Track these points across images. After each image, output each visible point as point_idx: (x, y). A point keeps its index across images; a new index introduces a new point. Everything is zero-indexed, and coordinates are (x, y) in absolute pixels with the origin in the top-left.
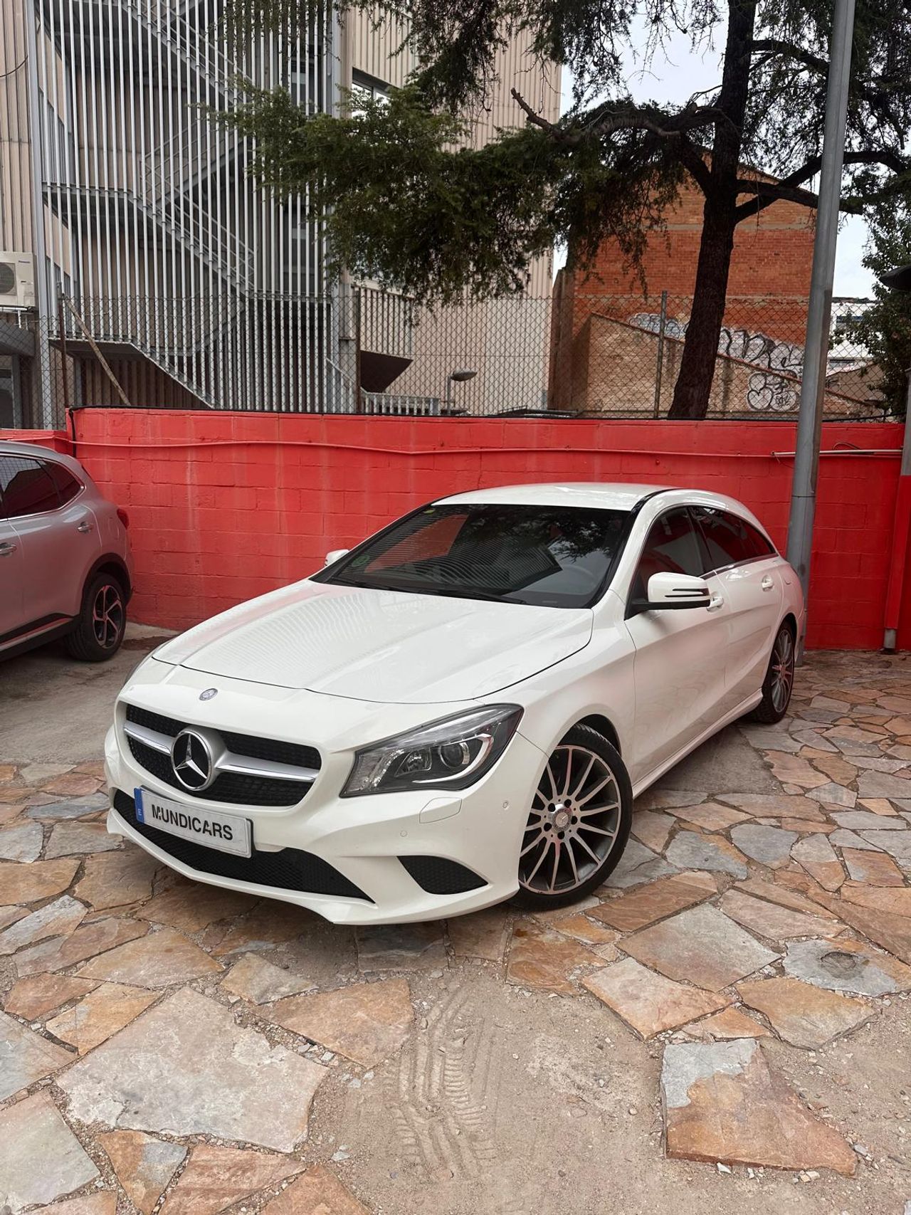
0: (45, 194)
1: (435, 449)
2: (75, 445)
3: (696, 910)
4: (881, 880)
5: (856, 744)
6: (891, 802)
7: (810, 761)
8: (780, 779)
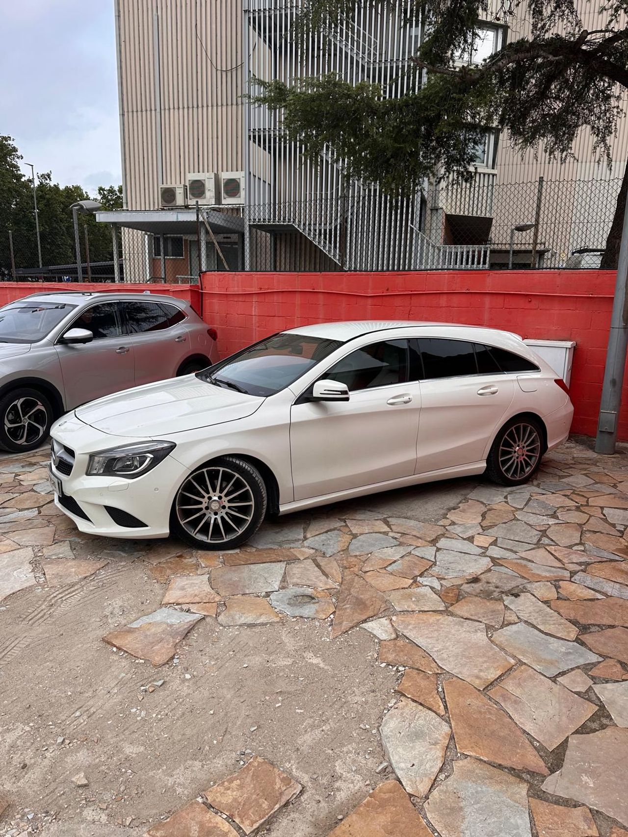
0: (250, 137)
1: (383, 293)
2: (202, 293)
3: (272, 564)
4: (402, 573)
5: (544, 505)
6: (496, 540)
7: (489, 510)
8: (447, 516)
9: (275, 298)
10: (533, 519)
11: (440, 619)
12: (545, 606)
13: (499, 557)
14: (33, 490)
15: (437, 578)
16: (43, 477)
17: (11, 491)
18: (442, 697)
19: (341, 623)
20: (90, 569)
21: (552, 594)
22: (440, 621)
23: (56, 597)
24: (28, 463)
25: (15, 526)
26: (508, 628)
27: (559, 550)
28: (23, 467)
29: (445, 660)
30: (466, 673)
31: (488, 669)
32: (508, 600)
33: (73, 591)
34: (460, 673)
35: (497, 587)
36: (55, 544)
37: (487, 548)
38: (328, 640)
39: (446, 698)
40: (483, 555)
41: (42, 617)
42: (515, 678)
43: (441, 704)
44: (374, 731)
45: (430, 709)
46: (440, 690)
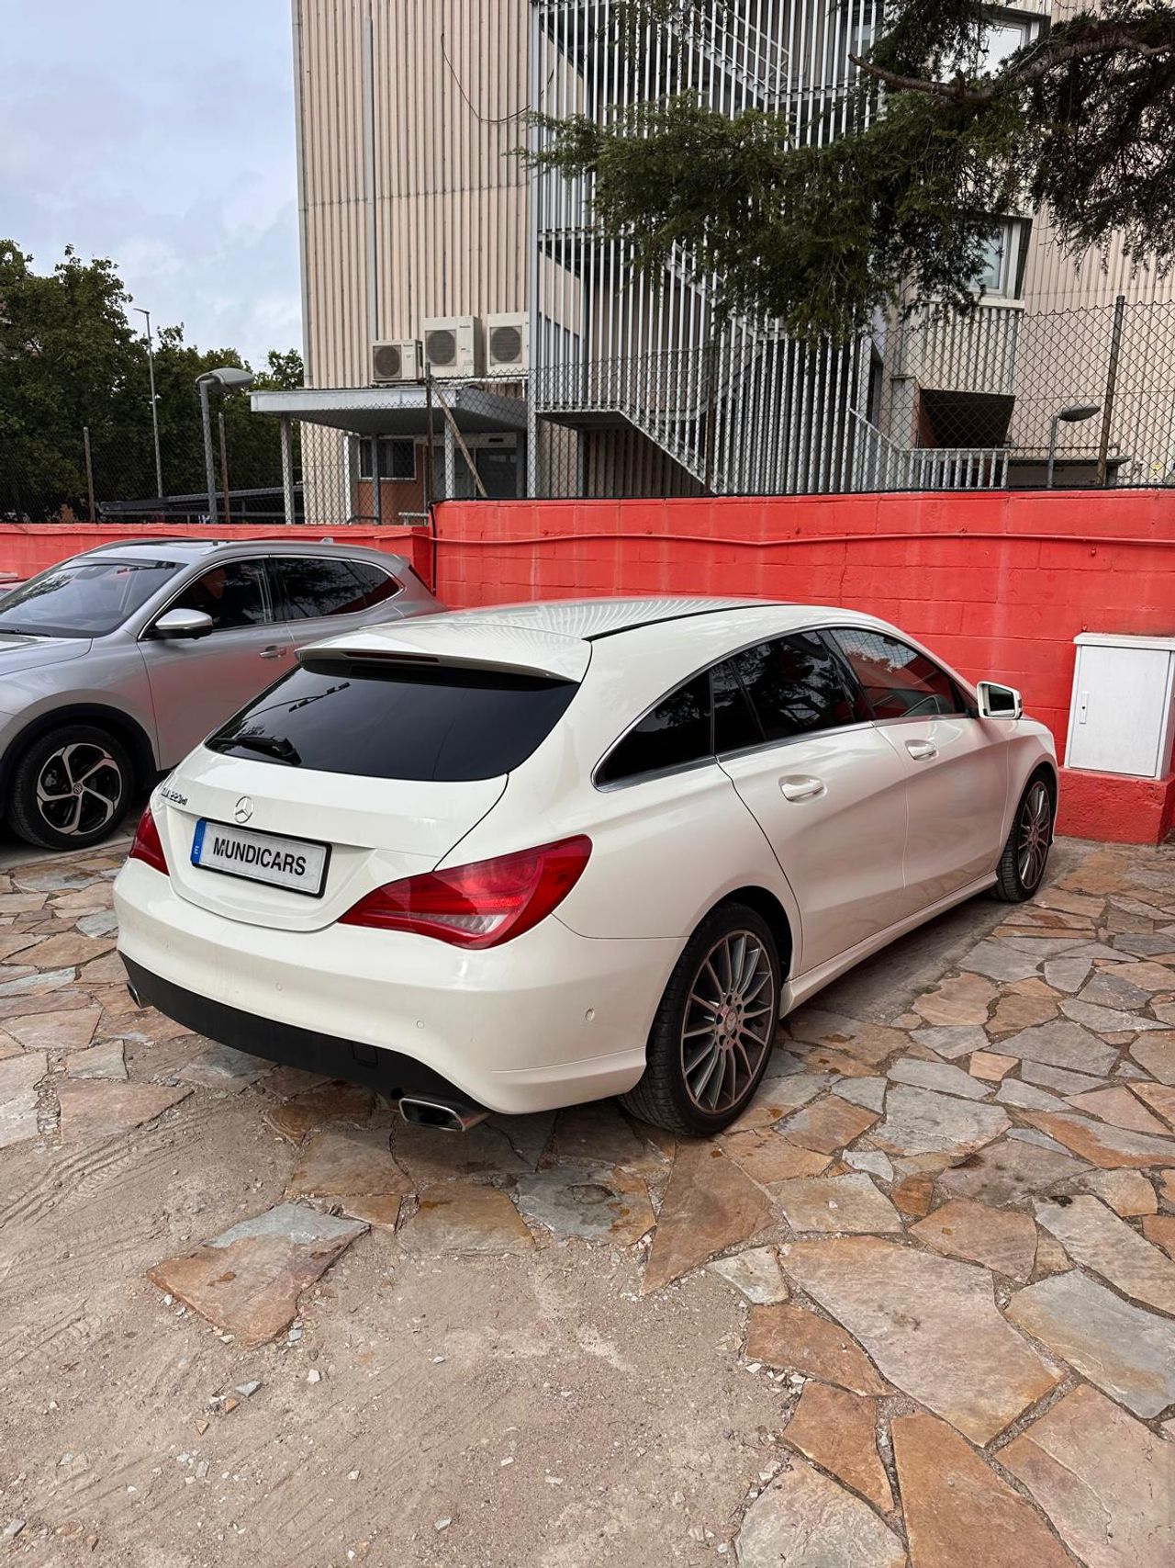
0: (540, 244)
1: (789, 538)
2: (435, 542)
4: (809, 1140)
5: (1123, 987)
6: (1019, 1065)
7: (1005, 995)
8: (913, 1008)
9: (575, 550)
10: (1100, 1019)
11: (889, 1255)
12: (1129, 1231)
13: (1024, 1105)
14: (74, 929)
15: (886, 1153)
16: (102, 901)
17: (32, 931)
18: (888, 1460)
19: (665, 1258)
20: (153, 1107)
21: (1146, 1201)
22: (891, 1260)
23: (71, 1166)
24: (78, 872)
25: (27, 1005)
26: (1047, 1283)
27: (1158, 1093)
28: (67, 880)
29: (896, 1361)
30: (945, 1400)
31: (997, 1389)
32: (1045, 1211)
33: (111, 1155)
34: (933, 1397)
35: (1019, 1179)
36: (94, 1046)
37: (999, 1084)
38: (634, 1299)
39: (898, 1465)
40: (989, 1099)
41: (35, 1212)
42: (1061, 1418)
43: (884, 1481)
44: (722, 1548)
45: (858, 1494)
46: (884, 1441)
